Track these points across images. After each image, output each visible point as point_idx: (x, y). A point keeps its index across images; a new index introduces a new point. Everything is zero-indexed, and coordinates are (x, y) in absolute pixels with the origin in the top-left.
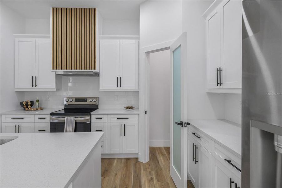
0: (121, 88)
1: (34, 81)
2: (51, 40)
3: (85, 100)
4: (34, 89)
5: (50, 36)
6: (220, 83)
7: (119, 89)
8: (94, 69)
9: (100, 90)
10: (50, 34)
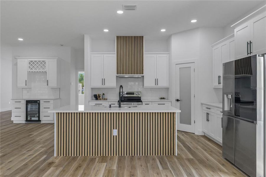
0: (158, 86)
1: (103, 81)
2: (116, 55)
3: (133, 94)
4: (103, 87)
5: (115, 54)
6: (220, 83)
7: (156, 87)
8: (142, 74)
9: (144, 87)
10: (115, 52)
